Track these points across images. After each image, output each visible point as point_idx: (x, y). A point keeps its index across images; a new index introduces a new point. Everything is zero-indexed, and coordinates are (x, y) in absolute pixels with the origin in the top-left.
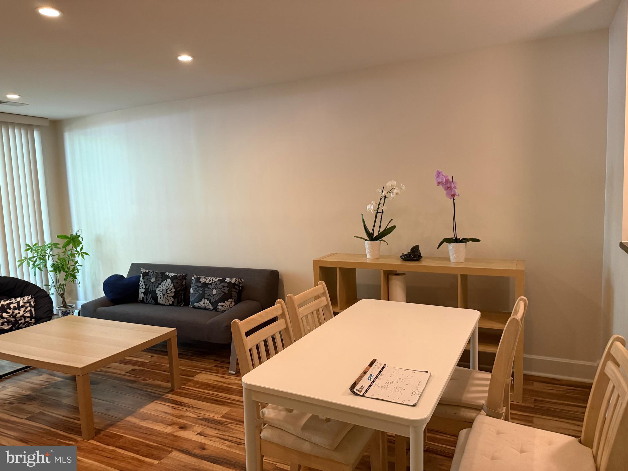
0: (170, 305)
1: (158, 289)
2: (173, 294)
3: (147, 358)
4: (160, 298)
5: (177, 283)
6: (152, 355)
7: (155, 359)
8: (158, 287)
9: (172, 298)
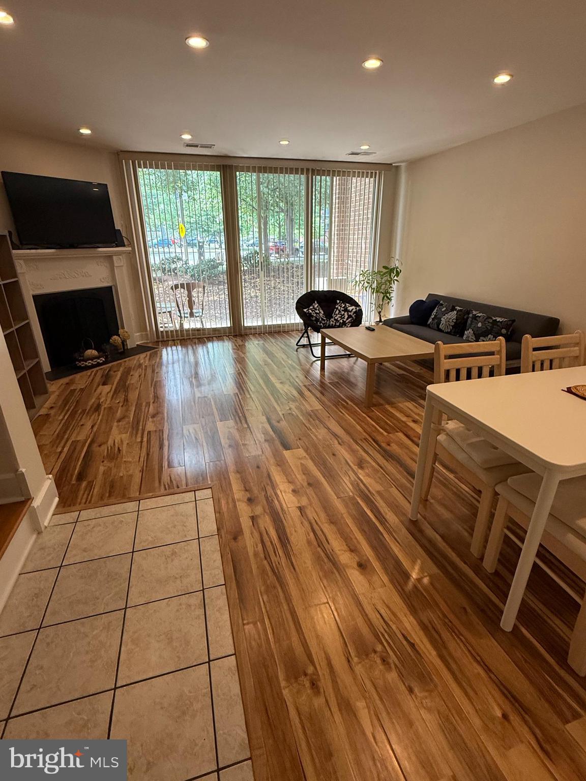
0: (447, 333)
1: (444, 317)
2: (453, 324)
3: (417, 369)
4: (443, 324)
5: (460, 315)
6: (422, 368)
7: (422, 371)
8: (444, 315)
9: (451, 327)
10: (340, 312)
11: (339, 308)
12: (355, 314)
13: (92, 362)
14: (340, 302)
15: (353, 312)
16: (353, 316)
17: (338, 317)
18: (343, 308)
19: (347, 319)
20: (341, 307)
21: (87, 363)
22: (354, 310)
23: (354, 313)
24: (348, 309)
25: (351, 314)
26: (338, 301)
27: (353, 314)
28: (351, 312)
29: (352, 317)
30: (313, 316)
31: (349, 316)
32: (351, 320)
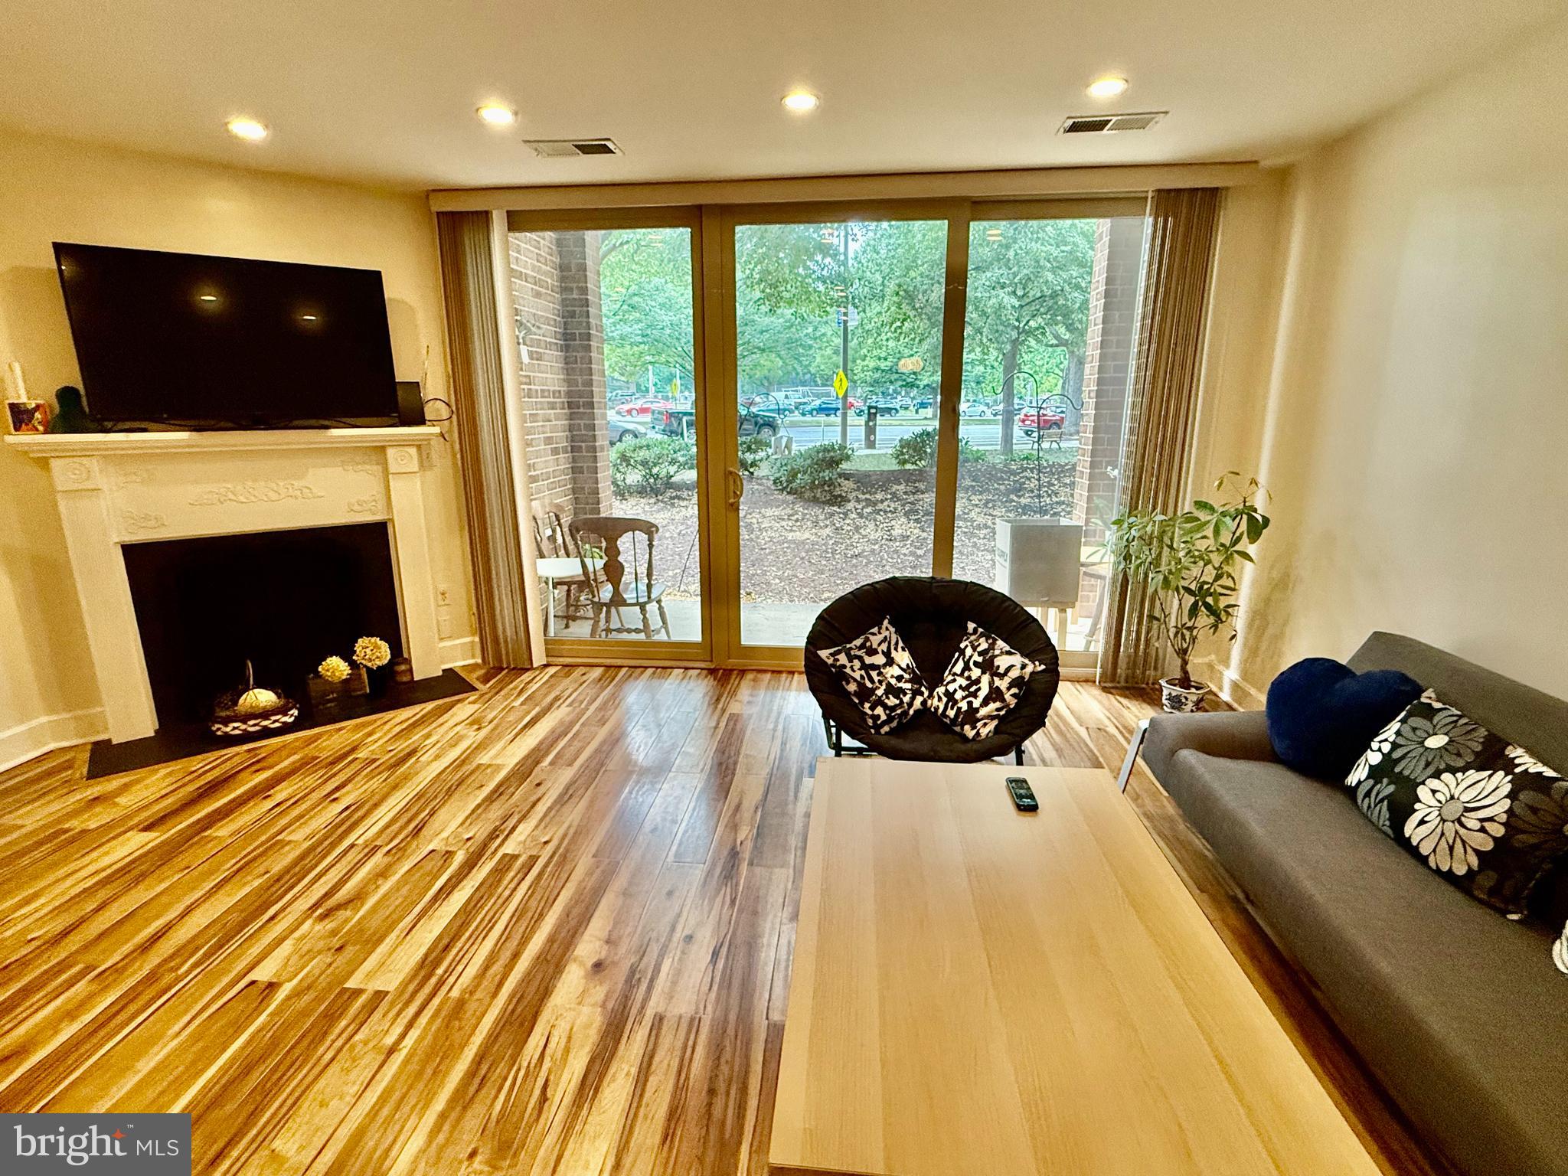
1: (1433, 783)
2: (1484, 842)
4: (1423, 822)
5: (1533, 810)
8: (1437, 775)
9: (1473, 858)
10: (967, 668)
11: (969, 651)
12: (1014, 690)
13: (243, 727)
14: (975, 631)
15: (1007, 680)
16: (1007, 696)
17: (955, 685)
18: (980, 654)
19: (985, 703)
20: (974, 649)
21: (228, 729)
22: (1014, 674)
23: (1017, 682)
24: (997, 662)
25: (1002, 684)
26: (971, 626)
27: (1009, 689)
28: (1002, 676)
29: (1003, 700)
30: (848, 679)
31: (995, 694)
32: (998, 710)
